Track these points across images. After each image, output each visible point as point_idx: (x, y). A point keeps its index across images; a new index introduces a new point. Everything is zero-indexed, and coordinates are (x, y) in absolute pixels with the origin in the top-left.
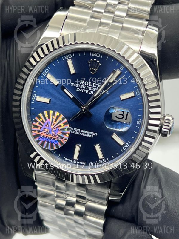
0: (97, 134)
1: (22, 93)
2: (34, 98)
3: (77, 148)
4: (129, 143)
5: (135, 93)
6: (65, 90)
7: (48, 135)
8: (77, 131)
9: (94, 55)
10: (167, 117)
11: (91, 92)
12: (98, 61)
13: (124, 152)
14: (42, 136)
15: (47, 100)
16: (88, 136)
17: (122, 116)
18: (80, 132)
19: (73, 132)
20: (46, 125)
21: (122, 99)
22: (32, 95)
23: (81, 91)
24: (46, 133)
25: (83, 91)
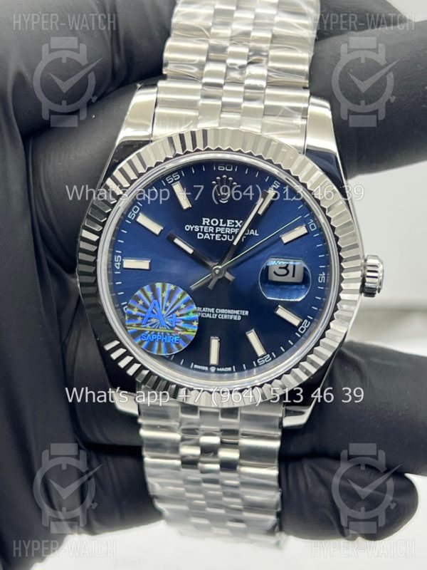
0: (247, 313)
1: (97, 258)
2: (119, 264)
3: (215, 344)
4: (309, 320)
5: (307, 227)
6: (177, 241)
7: (158, 328)
8: (209, 313)
9: (221, 169)
10: (370, 261)
11: (226, 236)
12: (230, 178)
13: (303, 338)
14: (147, 333)
15: (144, 264)
16: (231, 318)
17: (285, 272)
18: (215, 313)
19: (202, 316)
20: (152, 312)
21: (285, 242)
22: (113, 258)
23: (205, 237)
24: (153, 327)
25: (210, 236)
